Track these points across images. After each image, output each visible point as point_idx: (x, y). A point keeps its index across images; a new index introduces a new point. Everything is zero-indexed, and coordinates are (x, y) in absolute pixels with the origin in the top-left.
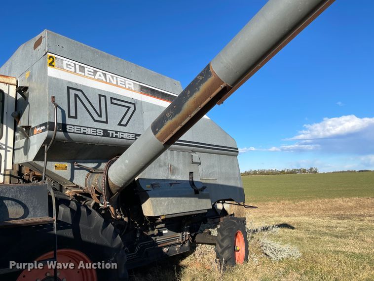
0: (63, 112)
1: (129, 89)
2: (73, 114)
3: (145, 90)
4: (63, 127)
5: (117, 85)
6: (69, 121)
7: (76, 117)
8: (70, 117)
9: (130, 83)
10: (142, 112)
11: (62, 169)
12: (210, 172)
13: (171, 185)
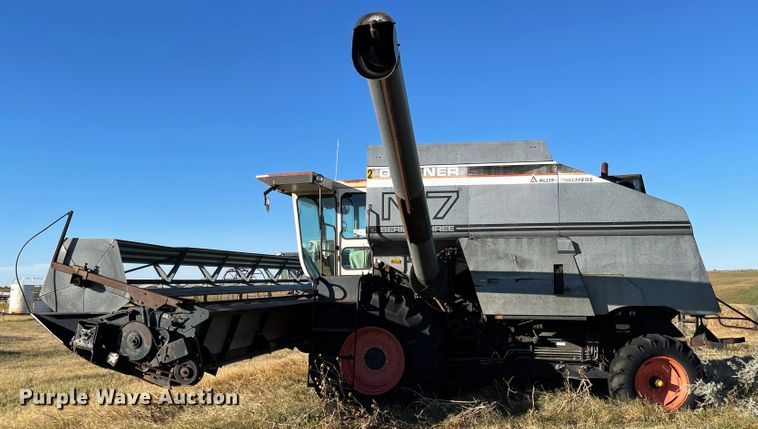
0: (378, 216)
1: (452, 176)
2: (386, 216)
3: (474, 171)
4: (378, 229)
5: (436, 176)
6: (382, 223)
7: (389, 219)
8: (383, 219)
9: (454, 169)
10: (468, 199)
11: (396, 262)
12: (604, 263)
13: (517, 280)
